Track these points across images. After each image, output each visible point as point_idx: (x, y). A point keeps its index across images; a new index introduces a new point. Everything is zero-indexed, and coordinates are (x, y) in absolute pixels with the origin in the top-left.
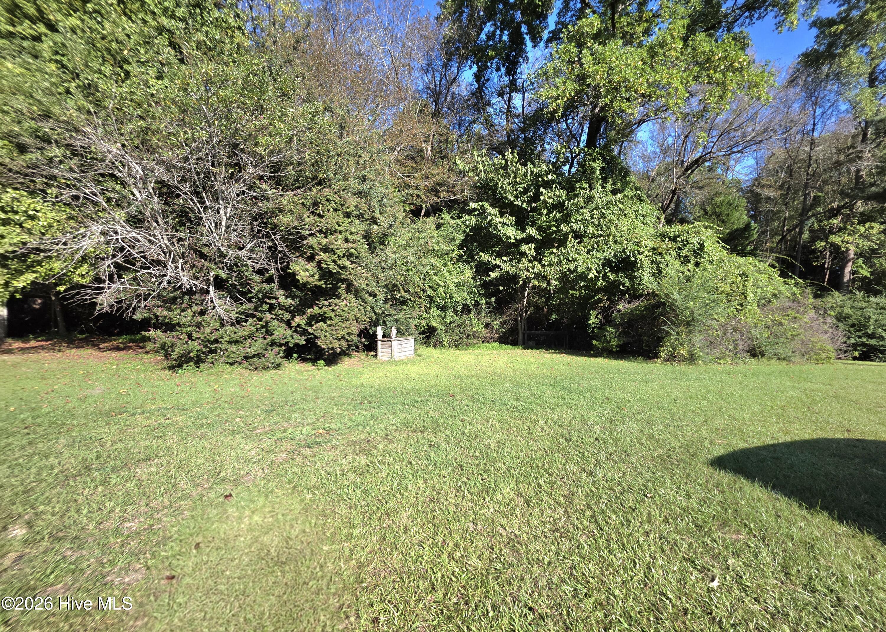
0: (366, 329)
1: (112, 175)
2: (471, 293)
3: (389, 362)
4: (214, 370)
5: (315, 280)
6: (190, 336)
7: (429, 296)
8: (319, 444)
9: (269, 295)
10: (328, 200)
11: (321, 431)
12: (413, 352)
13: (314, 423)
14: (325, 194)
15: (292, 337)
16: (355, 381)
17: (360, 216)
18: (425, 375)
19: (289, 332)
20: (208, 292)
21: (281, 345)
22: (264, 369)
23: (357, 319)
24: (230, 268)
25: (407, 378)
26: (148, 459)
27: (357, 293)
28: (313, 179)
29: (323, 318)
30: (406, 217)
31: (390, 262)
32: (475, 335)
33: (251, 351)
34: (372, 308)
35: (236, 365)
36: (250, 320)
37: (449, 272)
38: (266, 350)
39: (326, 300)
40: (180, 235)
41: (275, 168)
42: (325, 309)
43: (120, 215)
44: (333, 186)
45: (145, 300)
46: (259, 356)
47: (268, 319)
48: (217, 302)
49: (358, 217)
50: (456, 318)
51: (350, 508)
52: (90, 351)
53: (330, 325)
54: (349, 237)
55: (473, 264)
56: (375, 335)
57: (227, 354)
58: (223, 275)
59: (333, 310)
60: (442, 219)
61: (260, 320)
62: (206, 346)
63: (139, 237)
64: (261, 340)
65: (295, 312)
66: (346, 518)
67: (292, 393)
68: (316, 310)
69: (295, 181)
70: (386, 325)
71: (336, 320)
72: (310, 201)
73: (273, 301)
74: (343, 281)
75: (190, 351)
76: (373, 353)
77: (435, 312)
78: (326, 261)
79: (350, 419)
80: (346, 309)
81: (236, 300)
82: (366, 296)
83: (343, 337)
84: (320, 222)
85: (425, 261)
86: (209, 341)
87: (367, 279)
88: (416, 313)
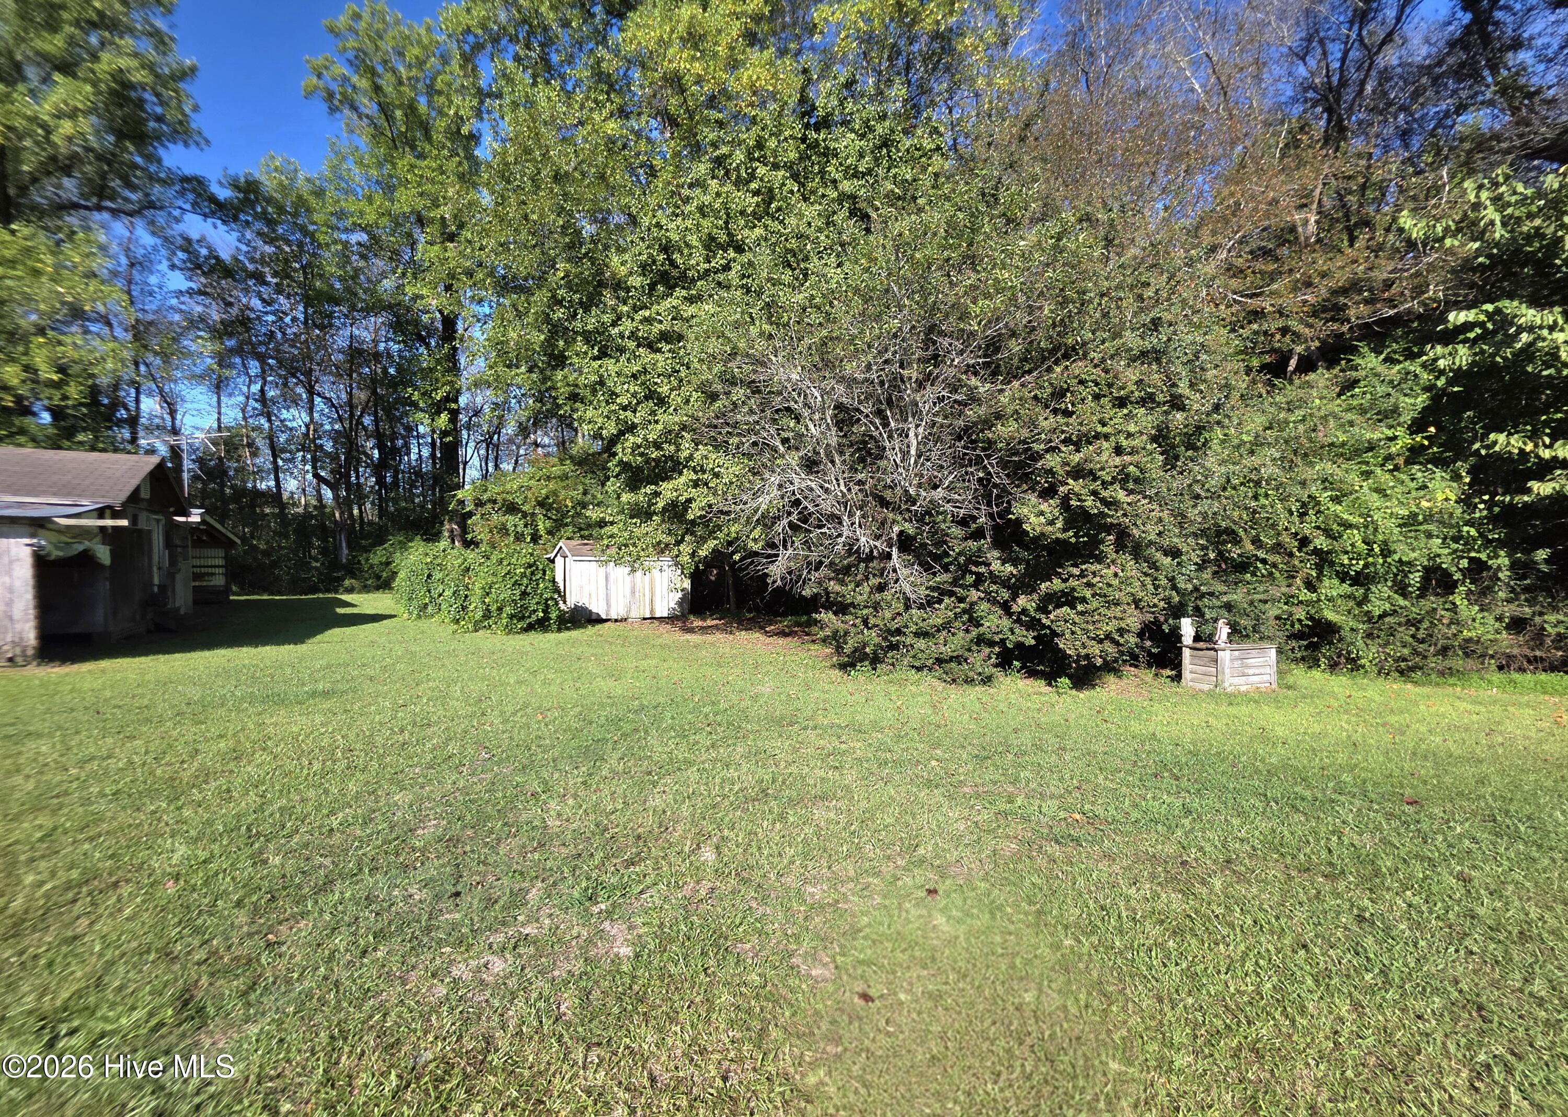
0: (1156, 623)
1: (788, 409)
2: (1456, 539)
3: (1210, 694)
4: (896, 676)
5: (1057, 531)
6: (865, 622)
7: (1317, 552)
8: (1077, 841)
9: (975, 559)
10: (1082, 382)
11: (1078, 817)
12: (1274, 678)
13: (1061, 796)
14: (1077, 372)
15: (1012, 631)
16: (1135, 727)
17: (1148, 401)
18: (1317, 736)
19: (1006, 623)
20: (889, 556)
21: (991, 644)
22: (966, 682)
23: (1136, 602)
24: (921, 520)
25: (1264, 735)
26: (824, 797)
27: (1137, 551)
28: (1055, 349)
29: (1068, 599)
30: (1254, 382)
31: (1214, 482)
32: (1470, 649)
33: (947, 651)
34: (1172, 580)
35: (925, 671)
36: (947, 600)
37: (1380, 491)
38: (969, 650)
39: (1073, 565)
40: (860, 476)
41: (993, 346)
42: (1073, 583)
43: (793, 459)
44: (1092, 355)
45: (817, 569)
46: (958, 659)
47: (975, 599)
48: (903, 572)
49: (1142, 402)
50: (1402, 602)
51: (1160, 1000)
52: (757, 635)
53: (1082, 613)
54: (1124, 443)
55: (1463, 467)
56: (1175, 635)
57: (912, 653)
58: (910, 529)
59: (1089, 585)
60: (1355, 368)
61: (961, 600)
62: (885, 639)
63: (813, 485)
64: (962, 634)
65: (1017, 587)
66: (1152, 1018)
67: (1016, 731)
68: (1056, 584)
69: (1021, 360)
70: (1202, 615)
71: (1095, 604)
72: (1049, 390)
73: (982, 569)
74: (1108, 529)
75: (865, 645)
76: (1168, 672)
77: (1331, 587)
78: (1077, 495)
79: (1136, 806)
80: (1115, 582)
81: (927, 568)
82: (1159, 555)
83: (1108, 636)
84: (1067, 425)
85: (1309, 473)
86: (889, 631)
87: (1160, 520)
88: (1279, 590)
